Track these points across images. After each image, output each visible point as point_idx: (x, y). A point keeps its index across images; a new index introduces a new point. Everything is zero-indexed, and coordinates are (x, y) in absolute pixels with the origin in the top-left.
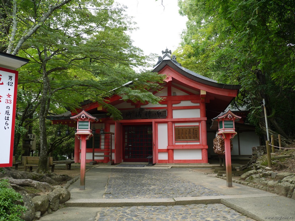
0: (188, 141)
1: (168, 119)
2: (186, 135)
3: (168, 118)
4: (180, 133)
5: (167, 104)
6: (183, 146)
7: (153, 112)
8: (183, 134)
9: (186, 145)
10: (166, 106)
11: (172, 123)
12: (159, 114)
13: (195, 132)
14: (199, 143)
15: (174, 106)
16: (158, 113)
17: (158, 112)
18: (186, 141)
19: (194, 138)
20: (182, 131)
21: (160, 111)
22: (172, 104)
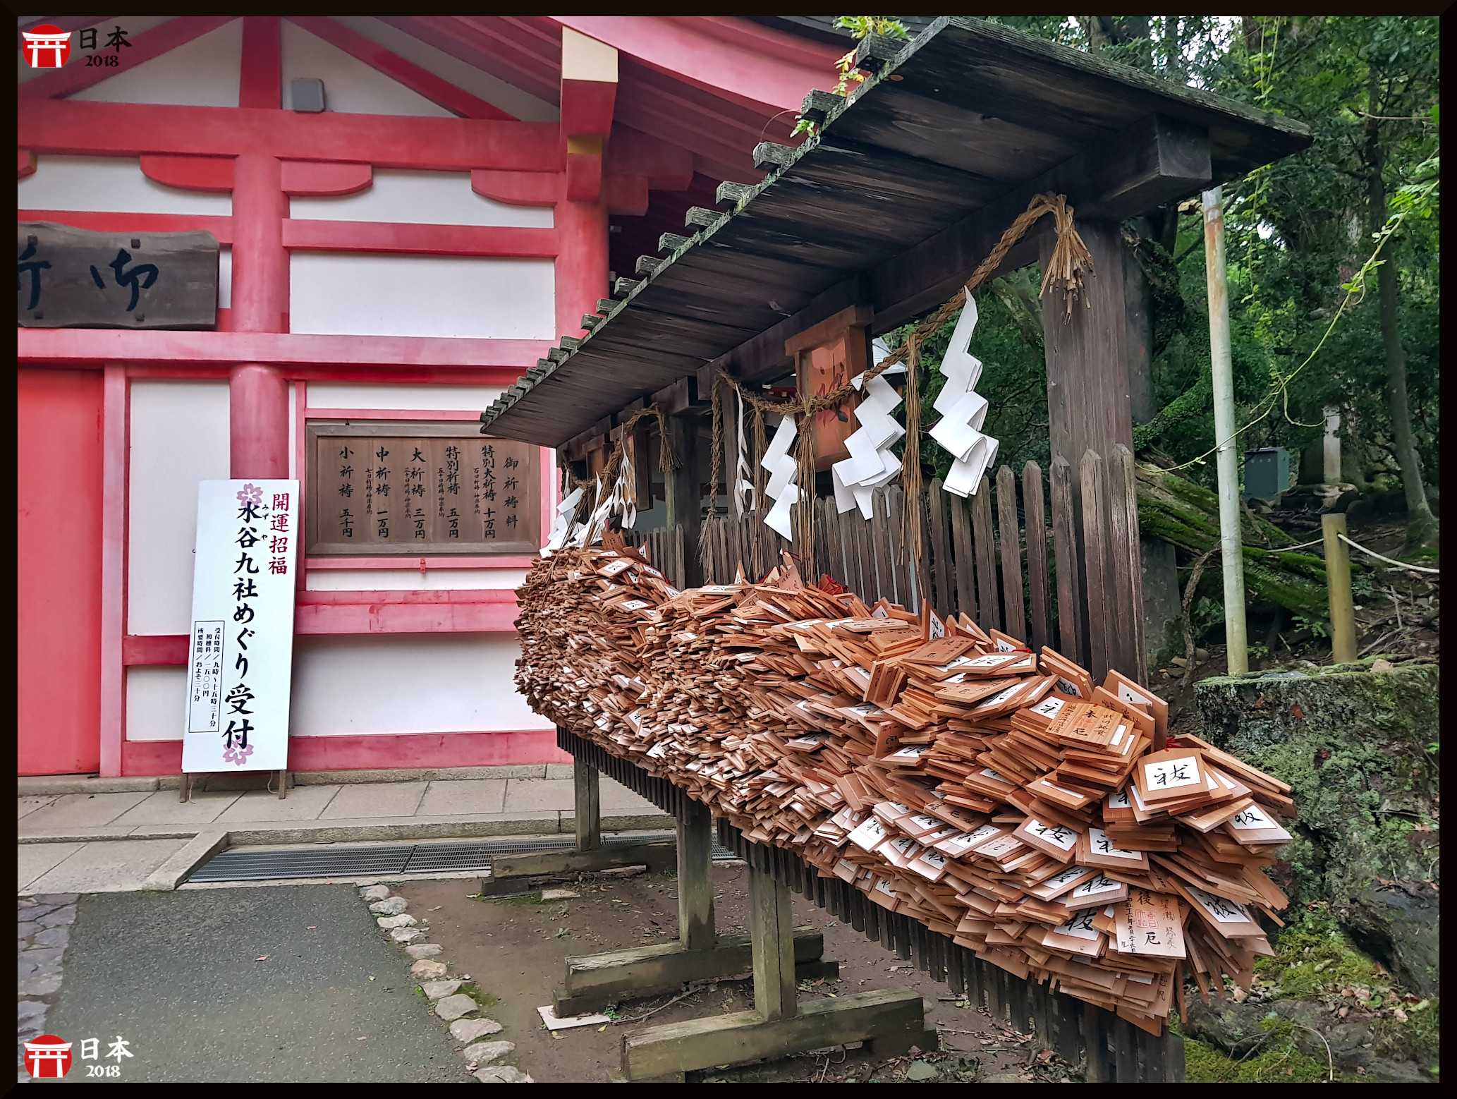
0: (431, 562)
1: (237, 337)
2: (416, 501)
3: (231, 329)
4: (358, 481)
5: (228, 193)
6: (378, 603)
7: (69, 252)
8: (383, 489)
9: (411, 599)
10: (220, 208)
11: (274, 384)
12: (131, 276)
13: (501, 474)
15: (301, 211)
16: (126, 268)
17: (124, 256)
18: (416, 562)
19: (491, 533)
20: (377, 464)
21: (145, 248)
22: (289, 196)
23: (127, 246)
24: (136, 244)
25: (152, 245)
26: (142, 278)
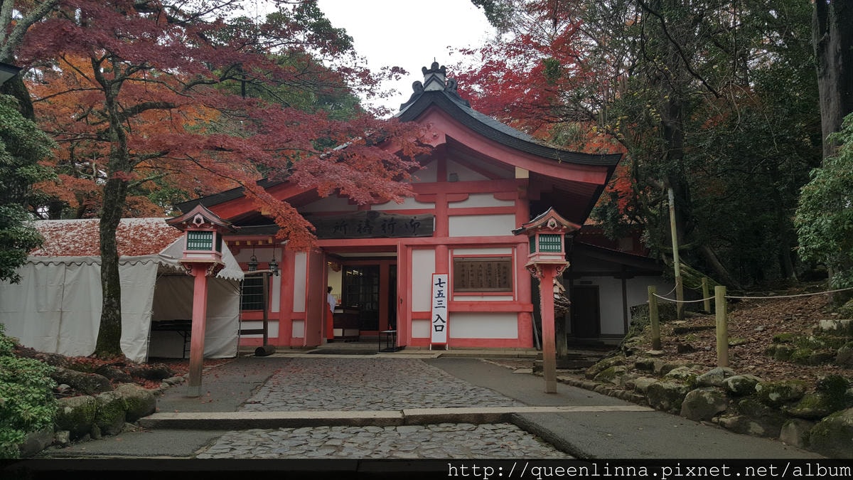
0: (485, 293)
1: (438, 238)
2: (480, 278)
3: (436, 236)
4: (466, 273)
5: (434, 203)
6: (471, 304)
7: (400, 220)
8: (472, 275)
9: (480, 303)
10: (432, 206)
11: (446, 249)
12: (414, 225)
13: (502, 271)
14: (510, 299)
15: (452, 206)
16: (413, 223)
17: (412, 220)
18: (480, 294)
19: (500, 287)
20: (470, 269)
21: (417, 219)
22: (449, 202)
23: (413, 218)
24: (415, 217)
25: (419, 217)
26: (416, 225)
